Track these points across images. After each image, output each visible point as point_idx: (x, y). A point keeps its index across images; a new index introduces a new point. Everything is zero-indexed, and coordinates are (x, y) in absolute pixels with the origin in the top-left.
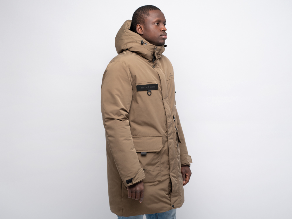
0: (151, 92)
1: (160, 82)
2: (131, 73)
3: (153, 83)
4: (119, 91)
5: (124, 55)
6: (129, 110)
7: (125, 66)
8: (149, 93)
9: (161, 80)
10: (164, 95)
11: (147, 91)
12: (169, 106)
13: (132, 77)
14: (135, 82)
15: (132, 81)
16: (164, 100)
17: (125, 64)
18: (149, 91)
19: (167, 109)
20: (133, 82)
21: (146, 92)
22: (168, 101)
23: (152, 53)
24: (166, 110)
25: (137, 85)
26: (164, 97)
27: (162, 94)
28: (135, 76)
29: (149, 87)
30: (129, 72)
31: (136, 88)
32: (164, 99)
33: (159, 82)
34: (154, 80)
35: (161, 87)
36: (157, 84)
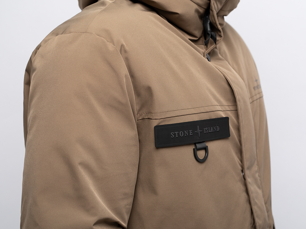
0: (206, 149)
1: (236, 111)
2: (132, 76)
3: (213, 116)
4: (91, 149)
5: (103, 8)
6: (127, 217)
7: (111, 47)
8: (201, 154)
9: (238, 103)
10: (246, 155)
11: (193, 147)
12: (260, 192)
13: (138, 94)
14: (150, 113)
15: (136, 108)
16: (247, 172)
17: (112, 41)
18: (199, 146)
19: (256, 203)
20: (139, 110)
21: (188, 151)
22: (257, 175)
23: (201, 11)
24: (255, 208)
25: (155, 123)
26: (246, 164)
27: (240, 152)
28: (149, 89)
29: (199, 131)
30: (124, 71)
31: (151, 136)
32: (248, 168)
33: (232, 108)
34: (216, 103)
35: (238, 129)
36: (227, 119)
